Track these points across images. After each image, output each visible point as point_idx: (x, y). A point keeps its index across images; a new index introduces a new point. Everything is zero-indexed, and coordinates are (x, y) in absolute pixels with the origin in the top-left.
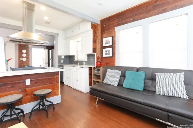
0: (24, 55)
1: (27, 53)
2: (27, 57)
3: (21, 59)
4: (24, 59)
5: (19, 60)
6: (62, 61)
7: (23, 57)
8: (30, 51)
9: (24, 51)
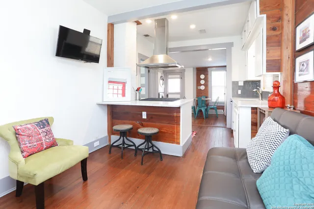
0: (202, 82)
1: (206, 79)
2: (206, 85)
3: (199, 88)
4: (202, 88)
5: (197, 88)
6: (240, 92)
7: (201, 85)
8: (209, 76)
9: (202, 76)
